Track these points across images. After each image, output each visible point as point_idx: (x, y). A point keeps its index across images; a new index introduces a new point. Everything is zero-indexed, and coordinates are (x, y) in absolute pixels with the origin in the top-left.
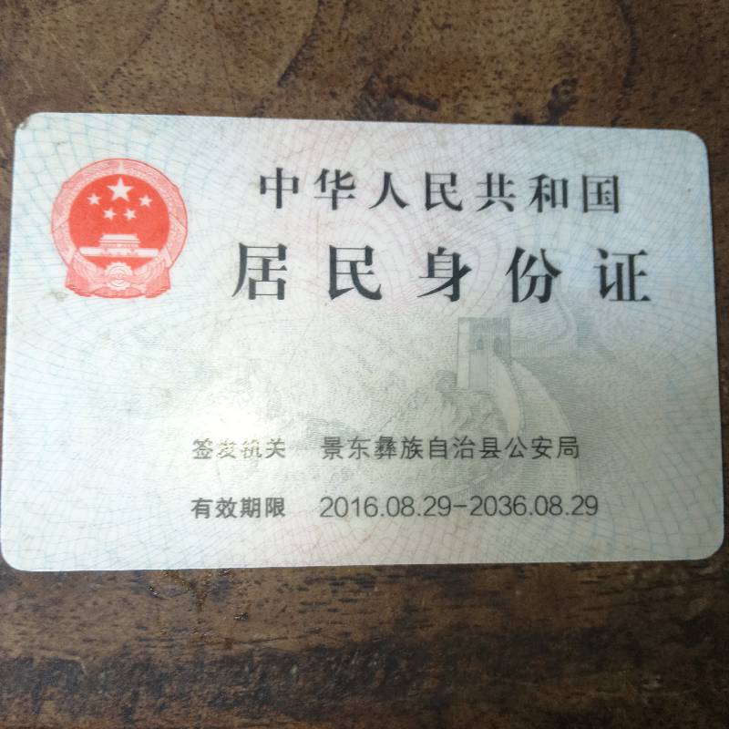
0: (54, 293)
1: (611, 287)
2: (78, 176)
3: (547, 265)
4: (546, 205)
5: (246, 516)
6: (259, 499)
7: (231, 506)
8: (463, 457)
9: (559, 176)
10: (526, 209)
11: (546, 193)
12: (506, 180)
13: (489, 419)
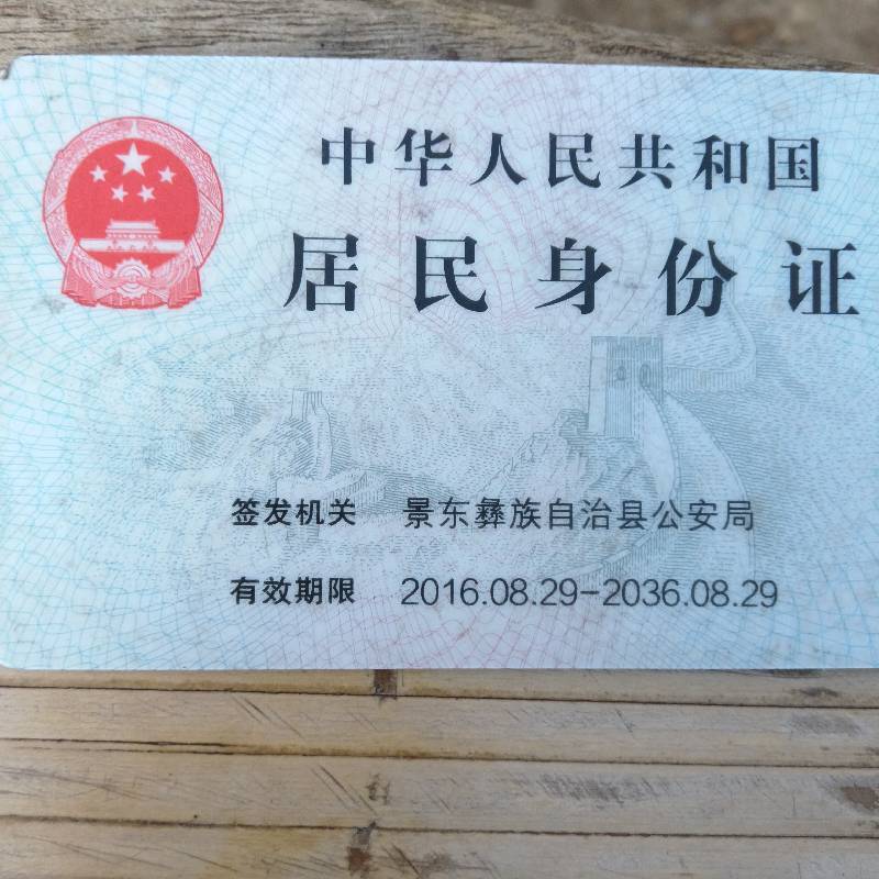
0: (47, 302)
1: (805, 293)
2: (76, 143)
3: (716, 263)
4: (718, 179)
5: (303, 601)
6: (320, 580)
7: (283, 588)
8: (594, 526)
9: (735, 139)
10: (689, 184)
11: (717, 162)
12: (662, 144)
13: (631, 476)
